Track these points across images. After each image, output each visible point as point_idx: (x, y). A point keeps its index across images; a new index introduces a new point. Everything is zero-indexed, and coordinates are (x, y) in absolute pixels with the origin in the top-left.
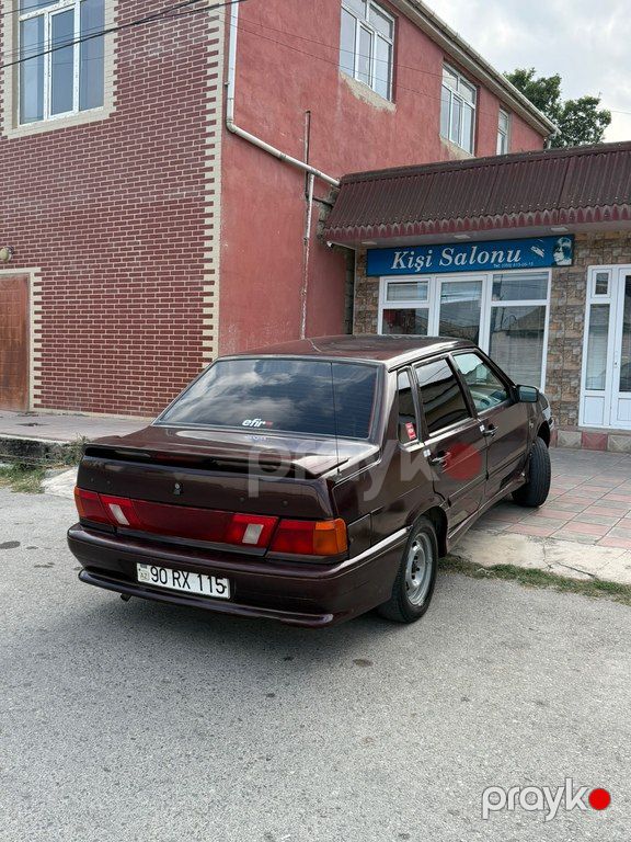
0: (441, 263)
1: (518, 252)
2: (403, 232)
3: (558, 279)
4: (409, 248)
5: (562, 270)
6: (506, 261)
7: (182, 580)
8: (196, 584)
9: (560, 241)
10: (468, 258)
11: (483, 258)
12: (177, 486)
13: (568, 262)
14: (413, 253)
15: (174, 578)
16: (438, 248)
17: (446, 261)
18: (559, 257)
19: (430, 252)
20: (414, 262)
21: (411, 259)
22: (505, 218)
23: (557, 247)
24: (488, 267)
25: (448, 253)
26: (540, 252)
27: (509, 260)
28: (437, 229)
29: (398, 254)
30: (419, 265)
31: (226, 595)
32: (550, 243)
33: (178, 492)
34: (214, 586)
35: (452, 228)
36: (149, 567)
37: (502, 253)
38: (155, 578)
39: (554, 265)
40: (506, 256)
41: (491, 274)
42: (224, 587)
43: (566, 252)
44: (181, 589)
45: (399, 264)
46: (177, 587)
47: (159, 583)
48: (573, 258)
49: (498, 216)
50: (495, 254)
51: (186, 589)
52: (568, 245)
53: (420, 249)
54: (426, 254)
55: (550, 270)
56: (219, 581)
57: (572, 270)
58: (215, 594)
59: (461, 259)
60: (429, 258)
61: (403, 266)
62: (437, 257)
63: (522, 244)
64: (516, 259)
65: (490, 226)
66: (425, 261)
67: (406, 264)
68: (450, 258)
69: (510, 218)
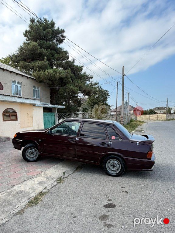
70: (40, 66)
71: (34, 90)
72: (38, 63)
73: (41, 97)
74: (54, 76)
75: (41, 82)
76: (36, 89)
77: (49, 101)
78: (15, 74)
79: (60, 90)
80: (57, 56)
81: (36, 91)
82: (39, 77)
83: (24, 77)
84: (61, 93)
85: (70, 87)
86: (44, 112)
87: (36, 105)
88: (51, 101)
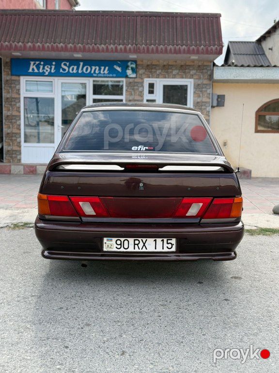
0: (61, 71)
1: (107, 68)
2: (43, 49)
3: (129, 85)
4: (40, 60)
5: (131, 80)
6: (100, 73)
7: (141, 245)
8: (152, 245)
9: (129, 64)
10: (78, 69)
11: (87, 69)
12: (141, 185)
13: (134, 75)
14: (42, 63)
15: (135, 244)
16: (59, 61)
17: (64, 70)
18: (129, 72)
19: (54, 63)
20: (44, 68)
21: (41, 67)
22: (107, 47)
23: (128, 67)
24: (90, 75)
25: (65, 65)
26: (119, 69)
27: (102, 72)
28: (65, 49)
29: (32, 63)
30: (47, 71)
31: (174, 249)
32: (124, 64)
33: (142, 189)
34: (166, 245)
35: (75, 50)
36: (114, 239)
37: (97, 68)
38: (119, 247)
39: (127, 77)
40: (100, 69)
41: (91, 79)
42: (172, 245)
43: (133, 70)
44: (140, 250)
45: (33, 69)
46: (137, 250)
47: (122, 250)
48: (136, 73)
49: (103, 46)
50: (94, 68)
51: (144, 250)
52: (134, 66)
53: (48, 61)
54: (51, 65)
55: (124, 79)
56: (169, 241)
57: (136, 80)
58: (166, 250)
59: (73, 69)
60: (53, 67)
61: (36, 71)
62: (58, 67)
63: (109, 63)
64: (106, 72)
65: (98, 51)
66: (51, 69)
67: (38, 69)
68: (67, 68)
69: (110, 47)
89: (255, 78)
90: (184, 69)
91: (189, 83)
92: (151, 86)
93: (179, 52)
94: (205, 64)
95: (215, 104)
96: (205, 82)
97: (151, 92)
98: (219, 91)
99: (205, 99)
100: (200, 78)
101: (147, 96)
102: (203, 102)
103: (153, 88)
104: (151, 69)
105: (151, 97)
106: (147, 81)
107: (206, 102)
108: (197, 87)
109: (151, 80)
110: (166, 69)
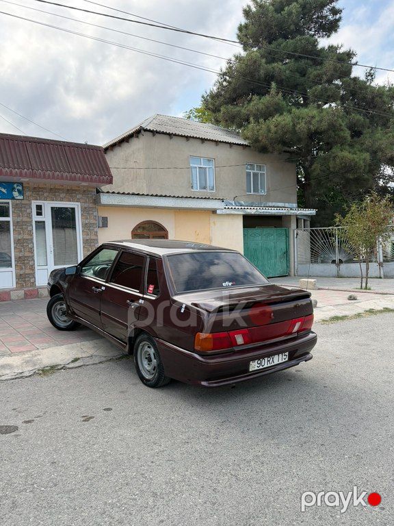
3: (15, 207)
7: (271, 361)
8: (277, 360)
9: (15, 186)
13: (21, 197)
15: (268, 361)
18: (16, 194)
23: (14, 188)
26: (4, 191)
34: (283, 357)
36: (256, 361)
38: (259, 366)
39: (13, 198)
43: (20, 192)
46: (269, 365)
48: (23, 195)
51: (273, 364)
52: (20, 188)
55: (10, 201)
56: (285, 354)
70: (262, 109)
71: (248, 174)
72: (257, 103)
73: (268, 189)
74: (294, 132)
75: (263, 150)
76: (255, 171)
77: (295, 198)
78: (200, 141)
79: (313, 167)
80: (313, 72)
81: (255, 175)
82: (257, 141)
83: (221, 145)
84: (315, 174)
85: (339, 154)
86: (245, 226)
87: (218, 212)
88: (299, 197)
89: (133, 204)
90: (70, 193)
91: (77, 206)
92: (39, 208)
93: (74, 179)
94: (89, 189)
95: (101, 225)
96: (91, 205)
97: (39, 214)
98: (103, 214)
99: (92, 221)
100: (85, 202)
101: (36, 218)
102: (91, 224)
103: (41, 209)
104: (38, 191)
105: (40, 218)
106: (34, 204)
107: (93, 224)
108: (84, 210)
109: (39, 203)
110: (54, 193)
